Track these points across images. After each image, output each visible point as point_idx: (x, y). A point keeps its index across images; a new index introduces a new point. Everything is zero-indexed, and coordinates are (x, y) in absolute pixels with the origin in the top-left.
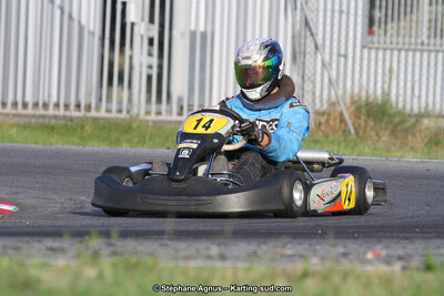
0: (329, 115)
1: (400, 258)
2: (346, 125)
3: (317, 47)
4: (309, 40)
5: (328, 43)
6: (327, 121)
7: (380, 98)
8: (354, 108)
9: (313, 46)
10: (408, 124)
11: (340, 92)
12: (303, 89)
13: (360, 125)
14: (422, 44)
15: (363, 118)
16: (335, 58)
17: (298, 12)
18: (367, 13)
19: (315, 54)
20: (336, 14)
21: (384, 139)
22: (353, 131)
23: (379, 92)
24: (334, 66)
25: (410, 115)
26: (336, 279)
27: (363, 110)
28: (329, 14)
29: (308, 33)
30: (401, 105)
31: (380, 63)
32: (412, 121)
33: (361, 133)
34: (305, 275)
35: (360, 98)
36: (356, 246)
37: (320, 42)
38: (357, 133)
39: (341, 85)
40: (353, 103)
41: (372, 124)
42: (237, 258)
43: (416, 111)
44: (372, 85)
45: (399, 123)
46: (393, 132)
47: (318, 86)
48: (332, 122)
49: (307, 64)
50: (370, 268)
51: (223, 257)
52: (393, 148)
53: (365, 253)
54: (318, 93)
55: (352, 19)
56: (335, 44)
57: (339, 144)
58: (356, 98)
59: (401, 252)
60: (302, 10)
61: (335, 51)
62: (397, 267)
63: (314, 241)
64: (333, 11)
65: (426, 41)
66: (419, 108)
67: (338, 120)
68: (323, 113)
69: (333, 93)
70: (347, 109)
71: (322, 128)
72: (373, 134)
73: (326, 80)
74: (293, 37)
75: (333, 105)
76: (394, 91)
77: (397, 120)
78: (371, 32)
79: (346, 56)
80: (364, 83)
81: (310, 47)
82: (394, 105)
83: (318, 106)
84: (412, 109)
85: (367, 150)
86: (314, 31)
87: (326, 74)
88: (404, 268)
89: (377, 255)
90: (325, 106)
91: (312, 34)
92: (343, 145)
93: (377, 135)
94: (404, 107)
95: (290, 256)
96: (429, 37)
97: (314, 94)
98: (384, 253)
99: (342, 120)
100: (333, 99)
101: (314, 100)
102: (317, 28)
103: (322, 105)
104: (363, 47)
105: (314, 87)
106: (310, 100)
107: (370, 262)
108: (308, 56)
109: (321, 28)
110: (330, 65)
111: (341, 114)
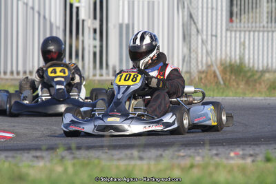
0: (207, 73)
1: (251, 155)
2: (218, 79)
3: (198, 31)
4: (193, 27)
5: (205, 28)
6: (206, 76)
7: (238, 61)
8: (222, 68)
9: (195, 30)
10: (256, 77)
11: (214, 59)
12: (190, 57)
13: (226, 78)
14: (264, 27)
15: (228, 74)
16: (209, 37)
17: (186, 9)
18: (229, 9)
19: (197, 35)
20: (210, 10)
21: (241, 86)
22: (222, 82)
23: (238, 57)
24: (209, 42)
25: (257, 71)
26: (211, 169)
27: (228, 69)
28: (205, 10)
29: (192, 22)
30: (251, 65)
31: (238, 40)
32: (259, 74)
33: (227, 83)
34: (192, 166)
35: (226, 61)
36: (224, 150)
37: (200, 28)
38: (225, 83)
39: (214, 54)
40: (222, 64)
41: (234, 77)
42: (150, 158)
43: (261, 68)
44: (233, 53)
45: (251, 76)
46: (247, 83)
47: (200, 55)
48: (209, 77)
49: (192, 41)
50: (232, 162)
51: (141, 158)
52: (247, 92)
53: (229, 153)
54: (200, 59)
55: (219, 13)
56: (209, 28)
57: (214, 91)
58: (223, 62)
59: (251, 152)
60: (188, 8)
61: (209, 33)
62: (249, 160)
63: (198, 148)
64: (207, 8)
65: (266, 25)
66: (263, 67)
67: (213, 76)
68: (203, 72)
69: (209, 59)
70: (218, 69)
71: (203, 81)
72: (235, 84)
73: (204, 51)
74: (183, 25)
75: (209, 66)
76: (247, 57)
77: (249, 74)
78: (231, 21)
79: (216, 36)
80: (228, 53)
81: (194, 31)
82: (247, 65)
83: (200, 67)
84: (258, 68)
85: (231, 94)
86: (196, 21)
87: (204, 47)
88: (253, 161)
89: (237, 154)
90: (204, 68)
91: (195, 23)
92: (216, 91)
93: (238, 84)
94: (253, 66)
95: (183, 156)
96: (267, 22)
97: (197, 60)
98: (241, 153)
99: (215, 76)
100: (209, 63)
101: (197, 64)
102: (197, 19)
103: (202, 67)
104: (227, 30)
105: (197, 55)
106: (195, 64)
107: (232, 158)
108: (193, 37)
109: (200, 19)
110: (207, 41)
111: (215, 72)
